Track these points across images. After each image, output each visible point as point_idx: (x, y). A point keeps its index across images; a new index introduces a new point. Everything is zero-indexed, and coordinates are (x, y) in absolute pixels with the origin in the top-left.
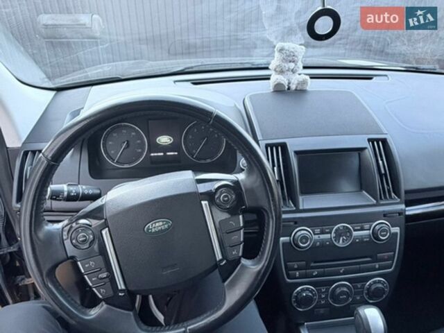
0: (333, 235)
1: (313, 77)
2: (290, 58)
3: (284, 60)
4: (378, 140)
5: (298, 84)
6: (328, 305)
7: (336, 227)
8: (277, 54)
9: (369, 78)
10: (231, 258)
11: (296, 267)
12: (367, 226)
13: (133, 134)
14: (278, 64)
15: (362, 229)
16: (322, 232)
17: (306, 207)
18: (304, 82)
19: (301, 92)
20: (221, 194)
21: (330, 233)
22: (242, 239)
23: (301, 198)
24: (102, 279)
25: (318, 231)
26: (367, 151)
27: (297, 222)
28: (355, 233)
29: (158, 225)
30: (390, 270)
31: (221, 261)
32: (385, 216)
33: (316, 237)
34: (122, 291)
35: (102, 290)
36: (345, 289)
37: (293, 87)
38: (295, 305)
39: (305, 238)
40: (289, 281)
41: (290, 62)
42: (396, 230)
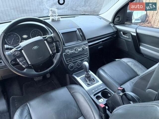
0: (74, 51)
1: (61, 18)
2: (54, 12)
3: (52, 13)
4: (79, 29)
5: (58, 19)
6: (77, 68)
7: (74, 49)
8: (50, 12)
9: (74, 17)
10: (54, 53)
11: (68, 59)
12: (81, 47)
13: (15, 36)
14: (51, 14)
15: (80, 48)
16: (72, 50)
17: (67, 45)
18: (59, 18)
19: (58, 21)
20: (49, 39)
21: (73, 50)
22: (55, 48)
23: (65, 44)
24: (24, 62)
25: (71, 50)
26: (77, 31)
27: (66, 49)
28: (79, 49)
29: (35, 47)
30: (88, 57)
31: (52, 54)
32: (84, 44)
33: (71, 52)
34: (30, 64)
35: (25, 65)
36: (80, 63)
37: (57, 20)
38: (70, 69)
39: (68, 52)
40: (67, 63)
41: (54, 13)
42: (87, 47)
